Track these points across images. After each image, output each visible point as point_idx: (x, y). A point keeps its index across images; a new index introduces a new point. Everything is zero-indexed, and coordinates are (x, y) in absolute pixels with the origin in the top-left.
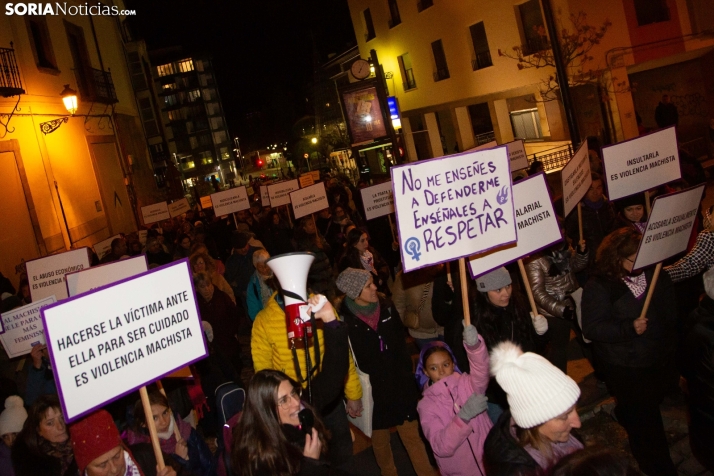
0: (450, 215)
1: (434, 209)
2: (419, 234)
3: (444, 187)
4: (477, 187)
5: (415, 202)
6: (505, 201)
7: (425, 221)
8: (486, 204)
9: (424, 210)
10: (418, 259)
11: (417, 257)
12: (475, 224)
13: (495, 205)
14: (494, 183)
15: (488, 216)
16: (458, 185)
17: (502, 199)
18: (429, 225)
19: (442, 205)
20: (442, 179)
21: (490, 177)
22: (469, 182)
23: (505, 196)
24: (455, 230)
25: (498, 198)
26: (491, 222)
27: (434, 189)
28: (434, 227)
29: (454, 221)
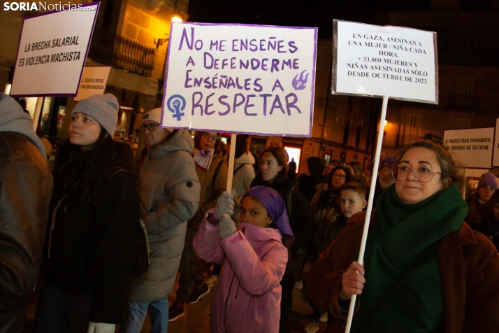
0: (228, 83)
1: (211, 73)
2: (187, 94)
3: (228, 54)
4: (269, 64)
5: (191, 60)
6: (302, 88)
7: (198, 82)
8: (278, 84)
9: (199, 72)
10: (179, 119)
11: (178, 116)
12: (257, 101)
13: (289, 89)
14: (293, 64)
15: (277, 98)
16: (246, 55)
17: (299, 84)
18: (202, 88)
19: (221, 72)
20: (228, 46)
21: (288, 56)
22: (259, 55)
23: (305, 81)
24: (230, 101)
25: (294, 83)
26: (280, 106)
27: (216, 53)
28: (206, 92)
29: (232, 92)
